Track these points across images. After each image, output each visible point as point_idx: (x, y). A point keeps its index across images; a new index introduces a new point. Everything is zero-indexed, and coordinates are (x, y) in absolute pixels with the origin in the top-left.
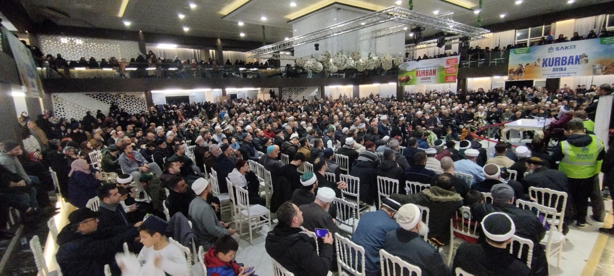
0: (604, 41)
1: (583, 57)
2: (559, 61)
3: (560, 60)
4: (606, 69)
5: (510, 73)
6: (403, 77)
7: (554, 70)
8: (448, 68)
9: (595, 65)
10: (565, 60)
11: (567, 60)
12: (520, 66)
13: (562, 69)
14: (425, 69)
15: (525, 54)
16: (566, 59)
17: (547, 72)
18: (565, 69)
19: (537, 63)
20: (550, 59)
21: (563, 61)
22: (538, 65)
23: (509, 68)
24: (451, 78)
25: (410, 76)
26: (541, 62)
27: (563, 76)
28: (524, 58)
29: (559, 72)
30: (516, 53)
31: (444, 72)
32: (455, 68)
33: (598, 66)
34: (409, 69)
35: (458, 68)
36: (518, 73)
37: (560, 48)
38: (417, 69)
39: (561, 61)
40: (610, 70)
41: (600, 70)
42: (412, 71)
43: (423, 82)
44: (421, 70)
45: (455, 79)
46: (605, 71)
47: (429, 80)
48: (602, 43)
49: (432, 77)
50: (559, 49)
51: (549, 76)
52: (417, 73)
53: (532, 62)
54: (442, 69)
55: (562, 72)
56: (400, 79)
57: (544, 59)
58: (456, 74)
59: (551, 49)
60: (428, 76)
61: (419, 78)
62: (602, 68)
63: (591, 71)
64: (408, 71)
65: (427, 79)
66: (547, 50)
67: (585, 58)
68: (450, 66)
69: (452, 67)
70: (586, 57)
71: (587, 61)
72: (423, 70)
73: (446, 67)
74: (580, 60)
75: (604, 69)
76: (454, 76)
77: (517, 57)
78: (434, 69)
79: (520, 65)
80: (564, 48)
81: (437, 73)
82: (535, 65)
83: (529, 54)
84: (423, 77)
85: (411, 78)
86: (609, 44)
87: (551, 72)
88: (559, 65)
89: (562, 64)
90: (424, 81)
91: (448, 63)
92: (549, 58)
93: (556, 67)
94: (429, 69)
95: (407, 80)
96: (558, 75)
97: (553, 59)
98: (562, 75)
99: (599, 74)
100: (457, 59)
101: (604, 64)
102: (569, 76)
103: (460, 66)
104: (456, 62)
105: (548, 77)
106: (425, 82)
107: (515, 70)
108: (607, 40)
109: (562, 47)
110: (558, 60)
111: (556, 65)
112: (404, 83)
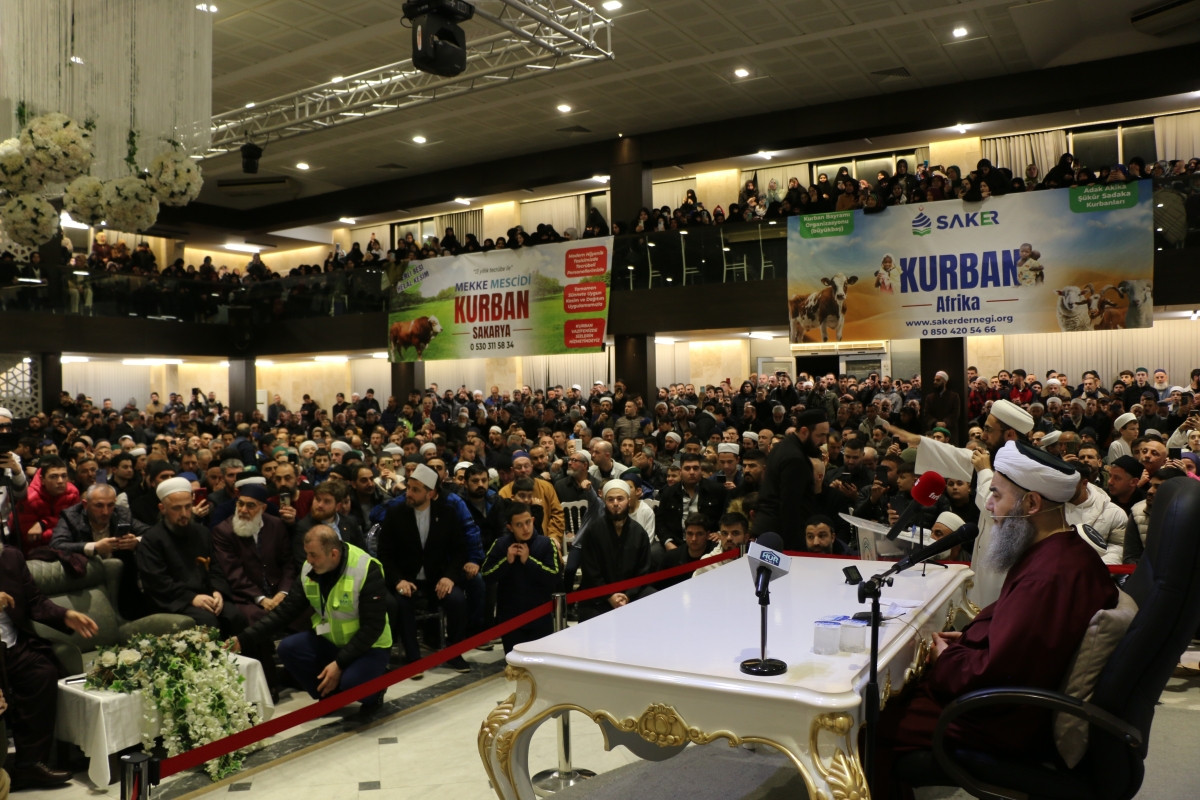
0: (1080, 199)
1: (1025, 260)
2: (952, 271)
3: (954, 265)
4: (1102, 305)
5: (795, 315)
6: (407, 323)
7: (942, 305)
8: (570, 288)
9: (1065, 289)
10: (972, 269)
11: (979, 268)
12: (824, 287)
13: (964, 303)
14: (490, 292)
15: (839, 240)
16: (974, 263)
17: (919, 314)
18: (977, 306)
19: (884, 275)
20: (923, 260)
21: (964, 270)
22: (887, 283)
23: (792, 295)
24: (585, 333)
25: (432, 318)
26: (897, 271)
27: (973, 331)
28: (835, 254)
29: (956, 315)
30: (807, 232)
31: (558, 304)
32: (600, 286)
33: (1075, 295)
34: (429, 288)
35: (608, 290)
36: (823, 319)
37: (949, 221)
38: (459, 287)
39: (958, 271)
40: (1113, 310)
41: (1082, 312)
42: (443, 297)
43: (481, 347)
44: (472, 293)
45: (599, 335)
46: (1100, 314)
47: (505, 339)
48: (1076, 207)
49: (515, 323)
50: (946, 224)
51: (929, 328)
52: (459, 308)
53: (865, 272)
54: (549, 289)
56: (397, 331)
57: (903, 262)
58: (604, 314)
59: (922, 220)
60: (501, 322)
61: (469, 326)
62: (1088, 302)
63: (1058, 313)
64: (425, 294)
65: (494, 332)
66: (908, 225)
67: (1031, 262)
68: (577, 280)
69: (585, 284)
70: (1036, 256)
71: (1039, 274)
72: (479, 292)
73: (565, 281)
74: (1019, 269)
76: (597, 323)
77: (815, 249)
78: (523, 289)
79: (825, 280)
80: (964, 221)
81: (532, 306)
82: (878, 284)
83: (852, 241)
84: (484, 324)
85: (437, 328)
86: (1100, 209)
87: (932, 314)
88: (954, 286)
89: (965, 285)
90: (486, 341)
91: (570, 266)
92: (918, 255)
93: (944, 294)
94: (503, 292)
95: (423, 338)
96: (956, 326)
97: (933, 259)
98: (968, 326)
99: (1083, 328)
100: (603, 249)
101: (1093, 285)
102: (993, 330)
103: (618, 278)
104: (602, 262)
105: (925, 332)
106: (492, 345)
107: (811, 303)
108: (1090, 194)
109: (956, 217)
110: (948, 264)
111: (944, 287)
112: (412, 349)
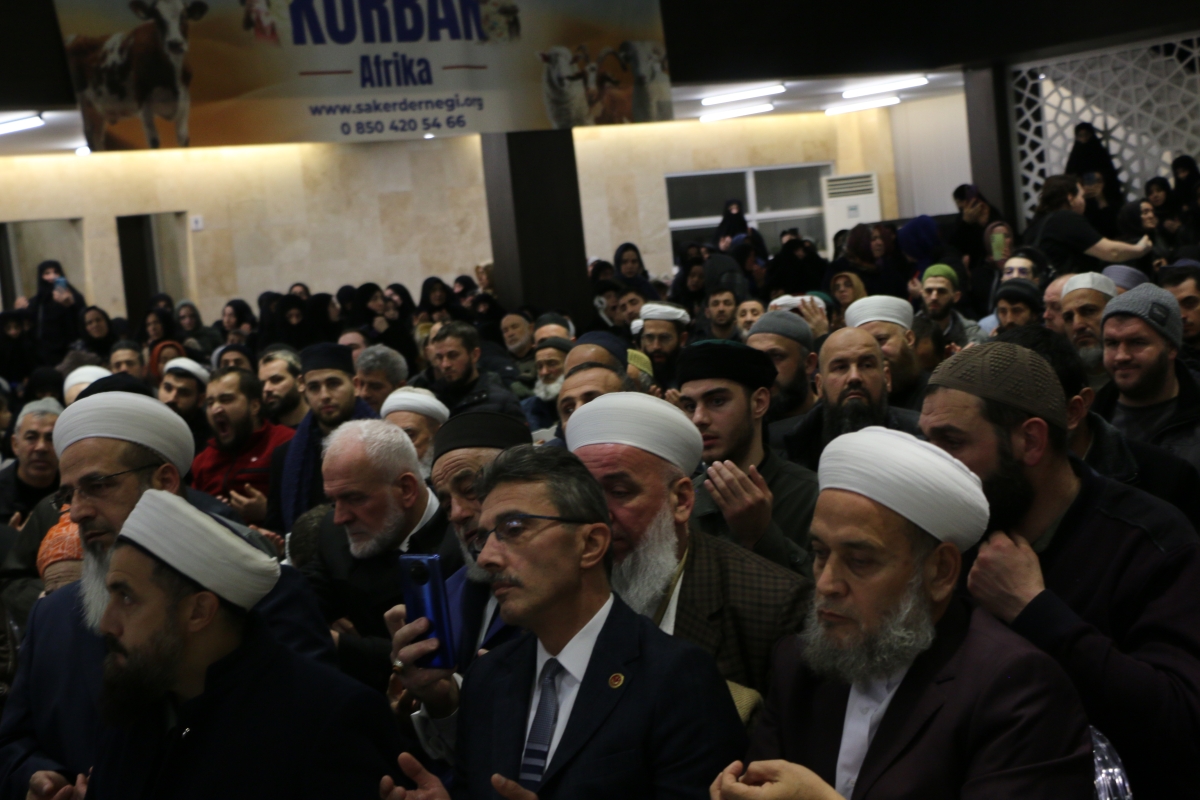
55: (415, 93)
75: (592, 77)
